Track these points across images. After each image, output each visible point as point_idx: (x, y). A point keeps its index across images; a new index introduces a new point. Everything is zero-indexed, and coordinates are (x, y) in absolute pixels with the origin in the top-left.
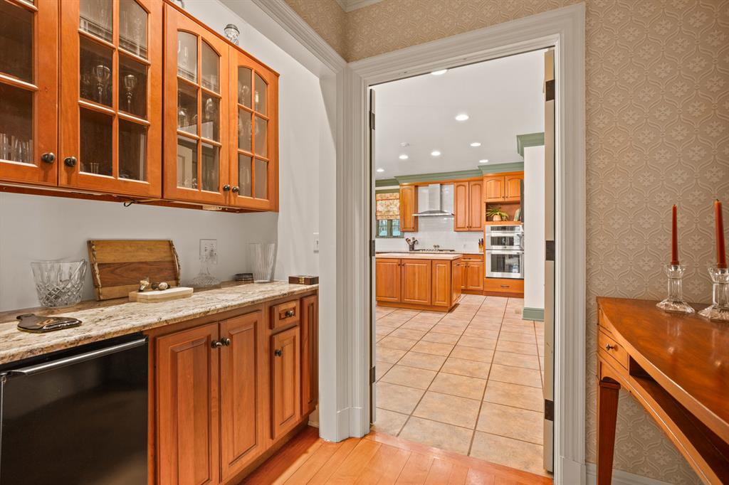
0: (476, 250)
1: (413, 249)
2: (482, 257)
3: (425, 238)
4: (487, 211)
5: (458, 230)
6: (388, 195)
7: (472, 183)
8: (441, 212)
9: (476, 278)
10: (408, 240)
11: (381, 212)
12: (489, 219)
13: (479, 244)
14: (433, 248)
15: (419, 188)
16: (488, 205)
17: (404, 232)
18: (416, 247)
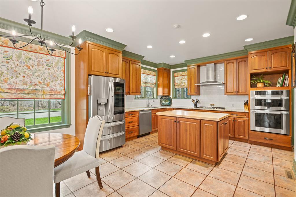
0: (242, 109)
1: (196, 106)
2: (247, 114)
3: (205, 100)
4: (251, 80)
5: (227, 94)
6: (181, 73)
7: (239, 60)
8: (215, 82)
9: (242, 130)
10: (193, 101)
11: (177, 83)
12: (253, 85)
13: (245, 104)
14: (210, 106)
15: (201, 68)
16: (253, 75)
17: (191, 95)
18: (198, 105)
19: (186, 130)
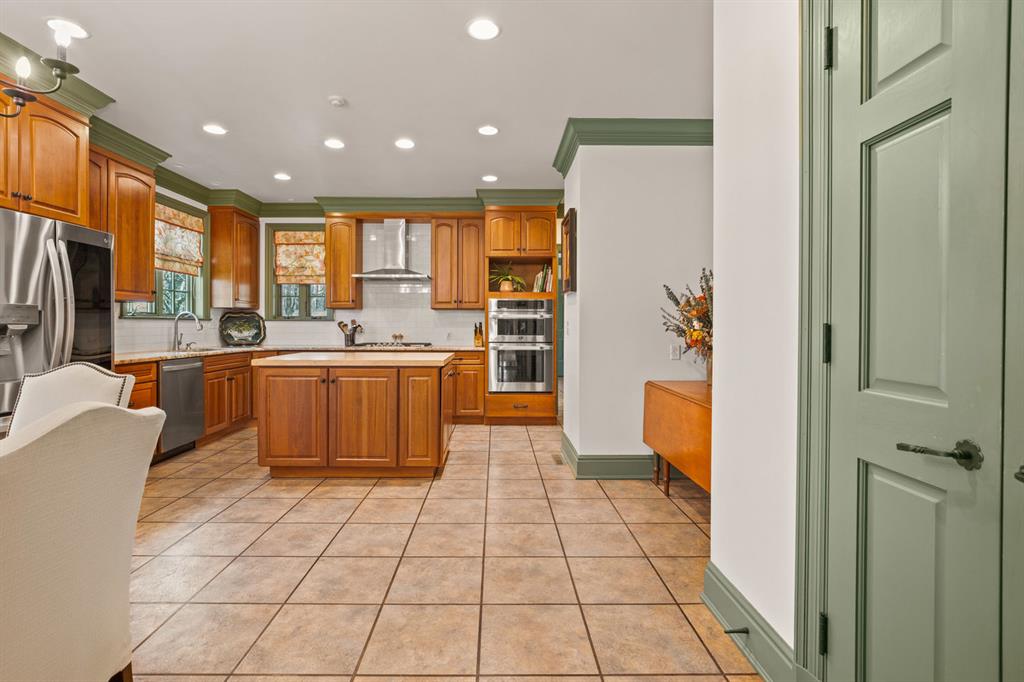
0: (469, 343)
1: (353, 341)
2: (481, 356)
3: (376, 320)
4: (491, 273)
5: (438, 306)
6: (301, 235)
7: (465, 222)
8: (407, 271)
9: (471, 393)
10: (343, 326)
11: (286, 268)
12: (494, 287)
13: (476, 331)
14: (391, 340)
15: (366, 227)
16: (495, 263)
17: (334, 309)
18: (359, 339)
19: (359, 401)
